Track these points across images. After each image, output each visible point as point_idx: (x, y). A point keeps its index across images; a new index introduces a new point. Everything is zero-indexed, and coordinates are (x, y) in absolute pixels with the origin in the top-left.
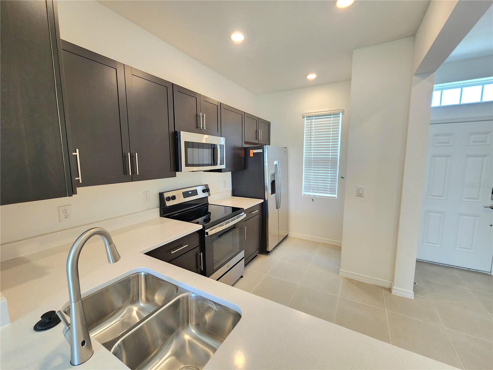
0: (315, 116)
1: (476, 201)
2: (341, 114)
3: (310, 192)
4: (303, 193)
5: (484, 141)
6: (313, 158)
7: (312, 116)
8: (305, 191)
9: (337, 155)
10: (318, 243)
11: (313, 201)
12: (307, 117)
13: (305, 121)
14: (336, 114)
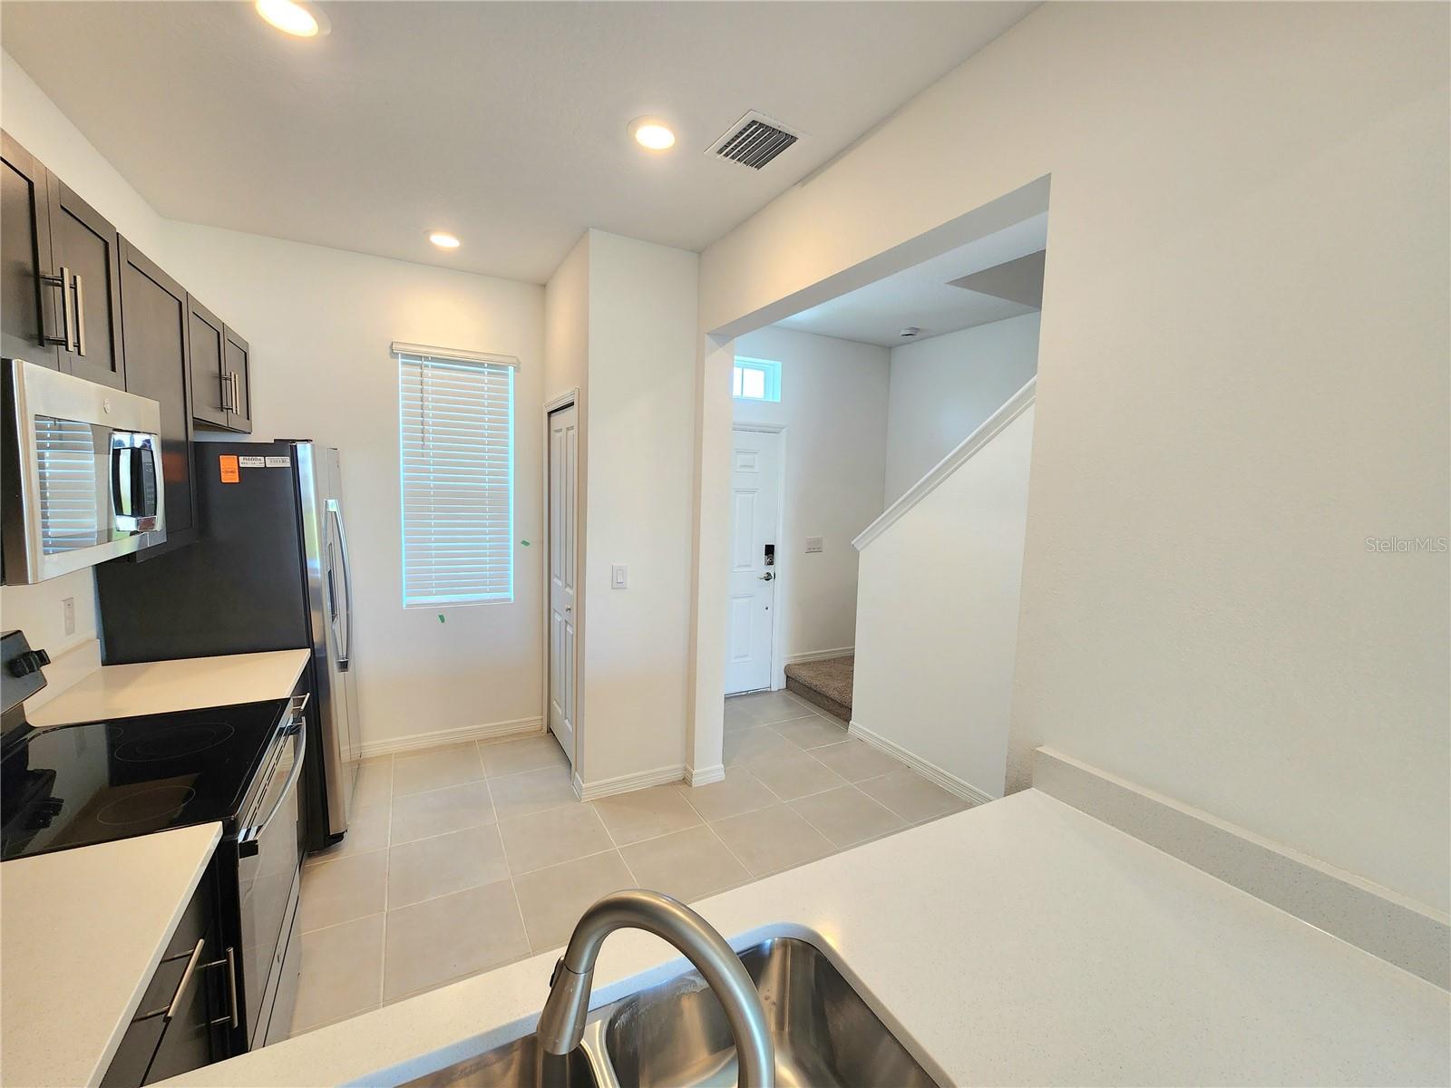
0: (434, 359)
1: (748, 569)
2: (511, 369)
3: (430, 594)
4: (406, 600)
5: (750, 466)
6: (436, 487)
7: (426, 358)
8: (409, 595)
9: (507, 482)
10: (469, 744)
11: (443, 621)
12: (406, 356)
13: (401, 368)
14: (497, 367)
